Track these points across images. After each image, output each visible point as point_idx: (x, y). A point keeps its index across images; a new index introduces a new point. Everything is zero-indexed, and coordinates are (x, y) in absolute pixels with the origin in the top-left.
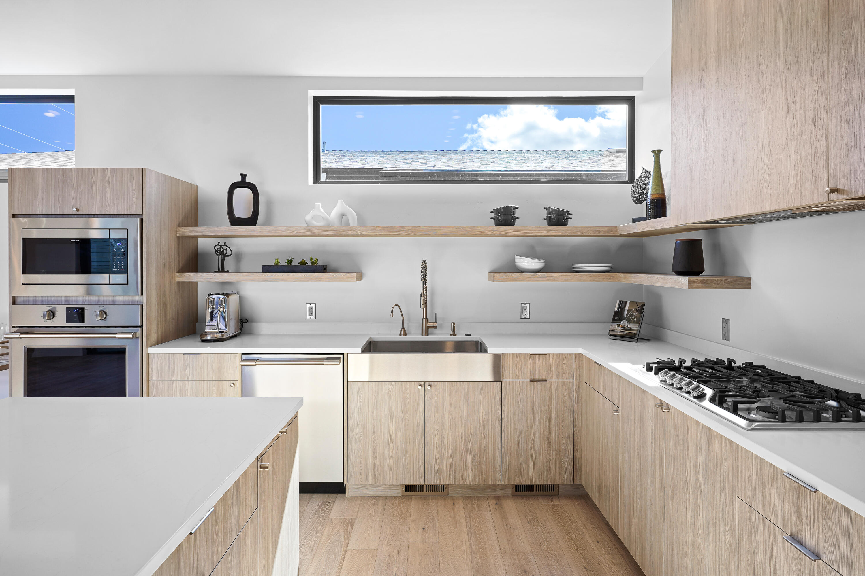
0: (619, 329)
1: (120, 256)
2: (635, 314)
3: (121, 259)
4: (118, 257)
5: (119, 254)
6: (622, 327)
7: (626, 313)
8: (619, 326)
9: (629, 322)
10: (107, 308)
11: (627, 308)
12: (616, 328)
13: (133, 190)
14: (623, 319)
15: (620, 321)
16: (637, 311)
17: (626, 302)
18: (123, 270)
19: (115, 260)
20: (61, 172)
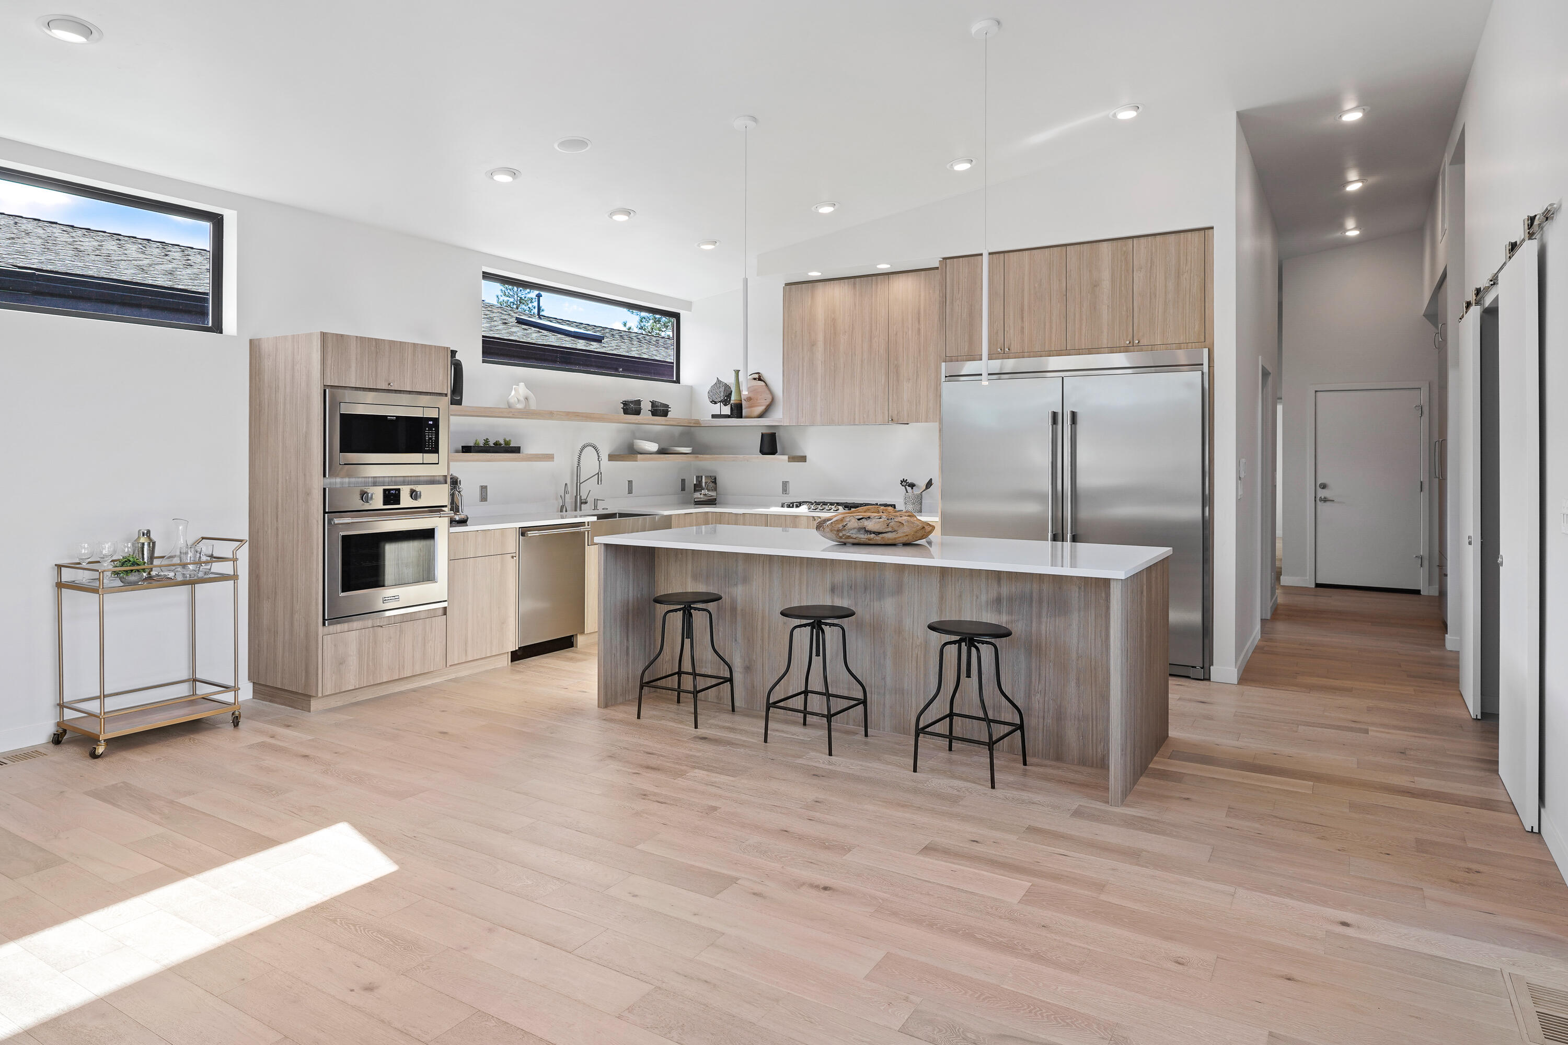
0: (702, 496)
1: (432, 435)
2: (712, 485)
3: (432, 437)
4: (430, 436)
5: (430, 433)
6: (704, 495)
7: (704, 484)
8: (701, 494)
9: (708, 490)
10: (418, 488)
11: (704, 481)
12: (699, 496)
13: (439, 369)
14: (703, 489)
15: (701, 490)
16: (713, 482)
17: (702, 477)
18: (434, 449)
19: (427, 439)
20: (374, 343)
